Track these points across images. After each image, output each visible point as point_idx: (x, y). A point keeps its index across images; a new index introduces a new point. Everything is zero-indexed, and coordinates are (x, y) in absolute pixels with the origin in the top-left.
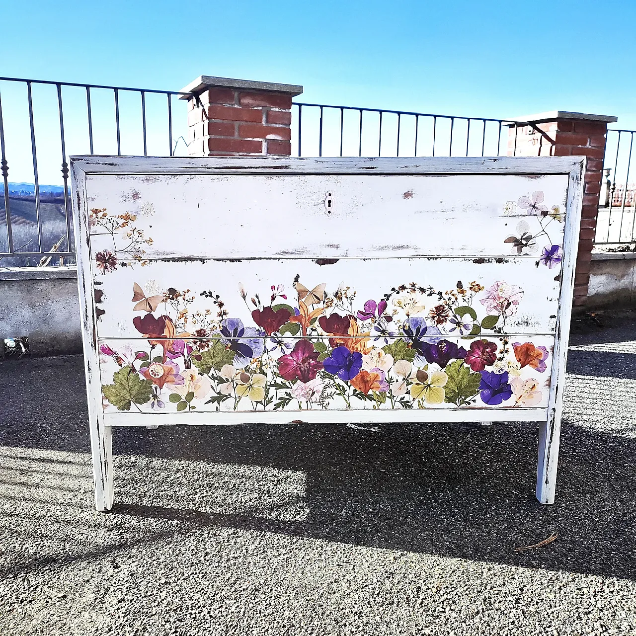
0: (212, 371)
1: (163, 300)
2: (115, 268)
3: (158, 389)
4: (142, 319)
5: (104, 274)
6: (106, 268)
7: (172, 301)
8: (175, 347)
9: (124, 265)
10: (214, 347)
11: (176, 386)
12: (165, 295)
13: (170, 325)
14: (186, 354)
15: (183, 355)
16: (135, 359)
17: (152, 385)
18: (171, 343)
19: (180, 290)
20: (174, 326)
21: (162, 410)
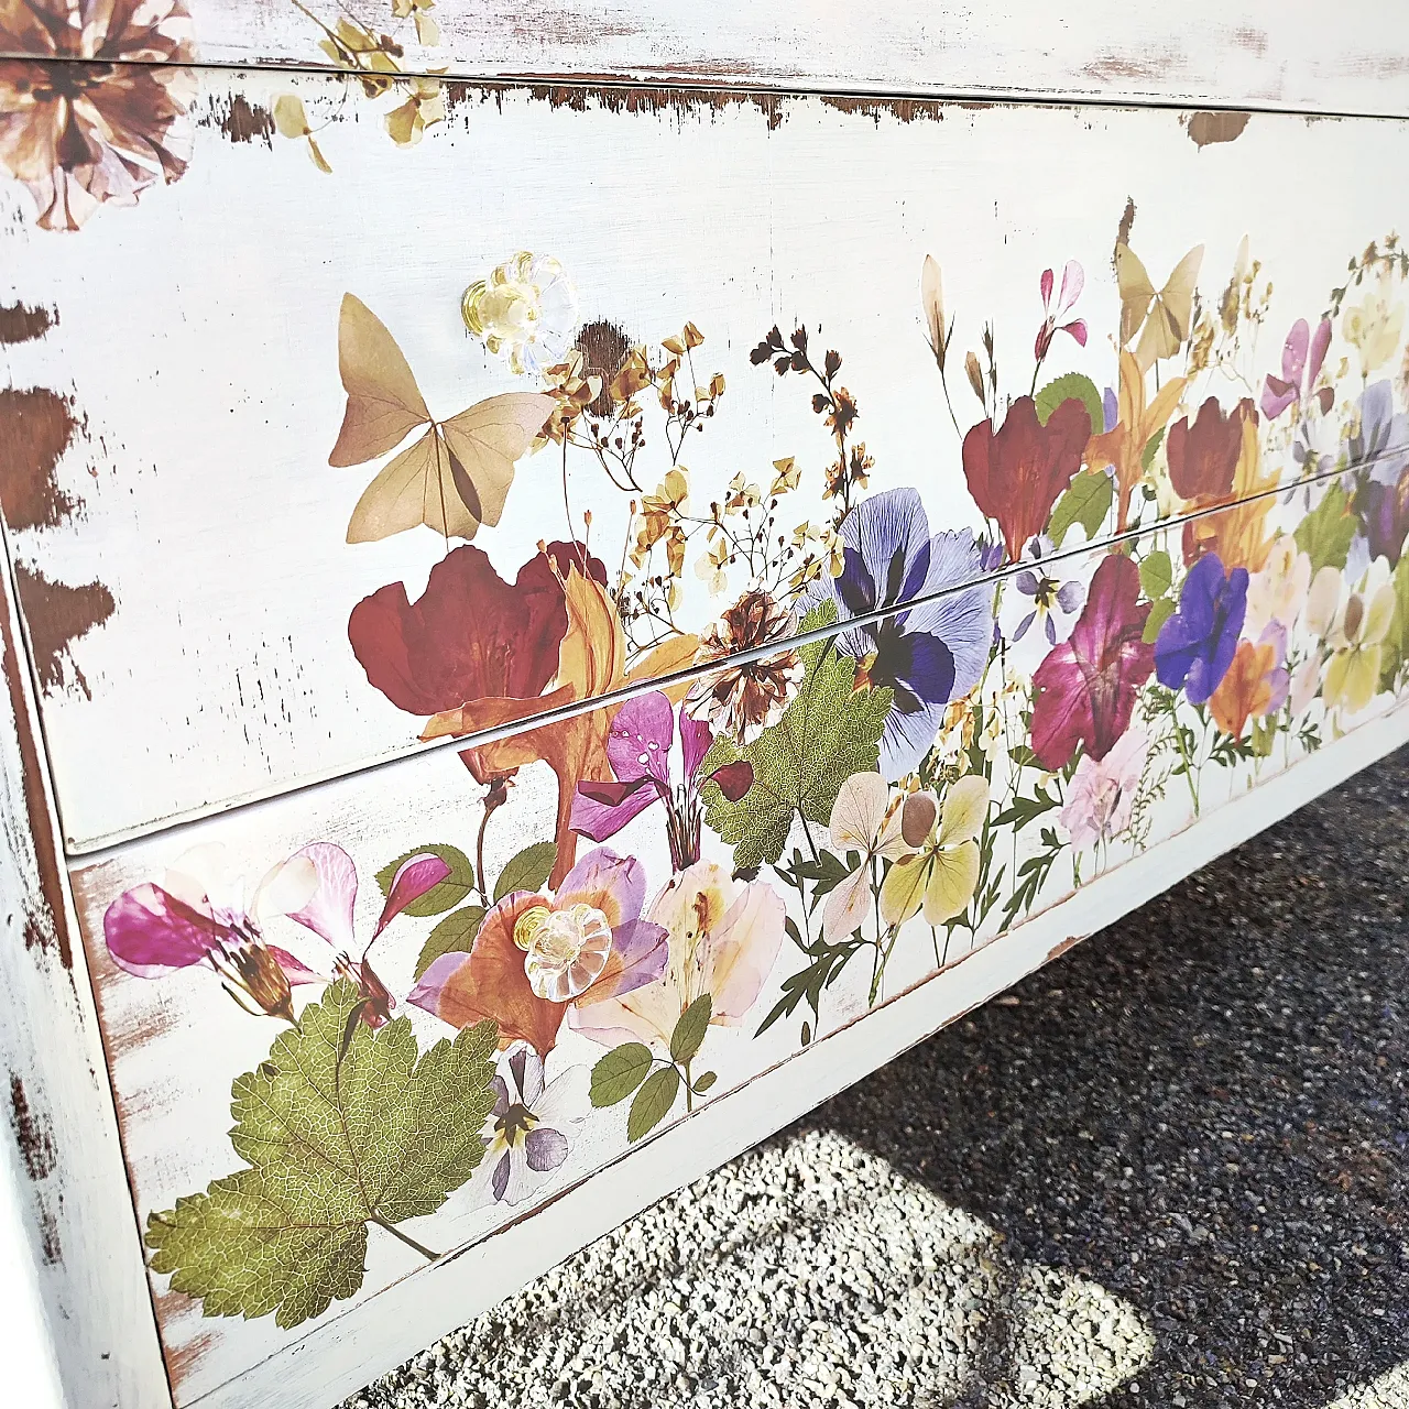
0: (796, 839)
1: (547, 427)
2: (165, 158)
3: (531, 1064)
4: (413, 598)
5: (58, 217)
6: (73, 151)
7: (605, 426)
8: (621, 748)
9: (244, 122)
10: (809, 689)
11: (626, 998)
12: (561, 380)
13: (594, 604)
14: (676, 779)
15: (665, 790)
16: (385, 918)
17: (494, 1058)
18: (602, 730)
19: (647, 336)
20: (612, 605)
21: (552, 1182)
